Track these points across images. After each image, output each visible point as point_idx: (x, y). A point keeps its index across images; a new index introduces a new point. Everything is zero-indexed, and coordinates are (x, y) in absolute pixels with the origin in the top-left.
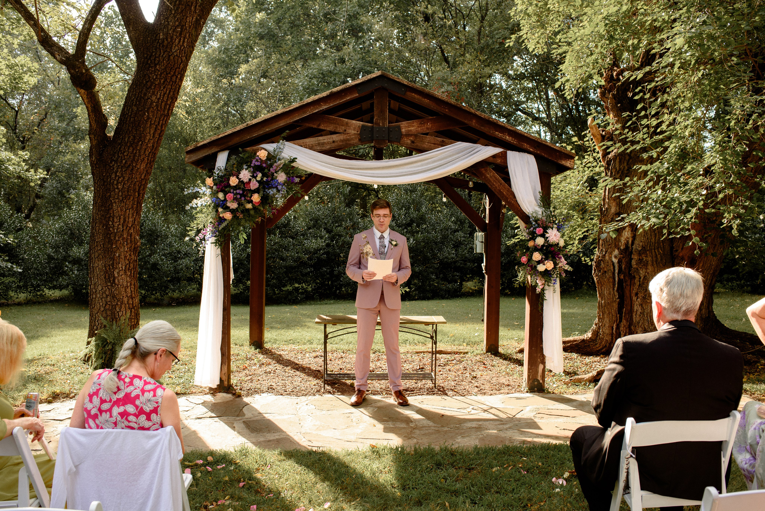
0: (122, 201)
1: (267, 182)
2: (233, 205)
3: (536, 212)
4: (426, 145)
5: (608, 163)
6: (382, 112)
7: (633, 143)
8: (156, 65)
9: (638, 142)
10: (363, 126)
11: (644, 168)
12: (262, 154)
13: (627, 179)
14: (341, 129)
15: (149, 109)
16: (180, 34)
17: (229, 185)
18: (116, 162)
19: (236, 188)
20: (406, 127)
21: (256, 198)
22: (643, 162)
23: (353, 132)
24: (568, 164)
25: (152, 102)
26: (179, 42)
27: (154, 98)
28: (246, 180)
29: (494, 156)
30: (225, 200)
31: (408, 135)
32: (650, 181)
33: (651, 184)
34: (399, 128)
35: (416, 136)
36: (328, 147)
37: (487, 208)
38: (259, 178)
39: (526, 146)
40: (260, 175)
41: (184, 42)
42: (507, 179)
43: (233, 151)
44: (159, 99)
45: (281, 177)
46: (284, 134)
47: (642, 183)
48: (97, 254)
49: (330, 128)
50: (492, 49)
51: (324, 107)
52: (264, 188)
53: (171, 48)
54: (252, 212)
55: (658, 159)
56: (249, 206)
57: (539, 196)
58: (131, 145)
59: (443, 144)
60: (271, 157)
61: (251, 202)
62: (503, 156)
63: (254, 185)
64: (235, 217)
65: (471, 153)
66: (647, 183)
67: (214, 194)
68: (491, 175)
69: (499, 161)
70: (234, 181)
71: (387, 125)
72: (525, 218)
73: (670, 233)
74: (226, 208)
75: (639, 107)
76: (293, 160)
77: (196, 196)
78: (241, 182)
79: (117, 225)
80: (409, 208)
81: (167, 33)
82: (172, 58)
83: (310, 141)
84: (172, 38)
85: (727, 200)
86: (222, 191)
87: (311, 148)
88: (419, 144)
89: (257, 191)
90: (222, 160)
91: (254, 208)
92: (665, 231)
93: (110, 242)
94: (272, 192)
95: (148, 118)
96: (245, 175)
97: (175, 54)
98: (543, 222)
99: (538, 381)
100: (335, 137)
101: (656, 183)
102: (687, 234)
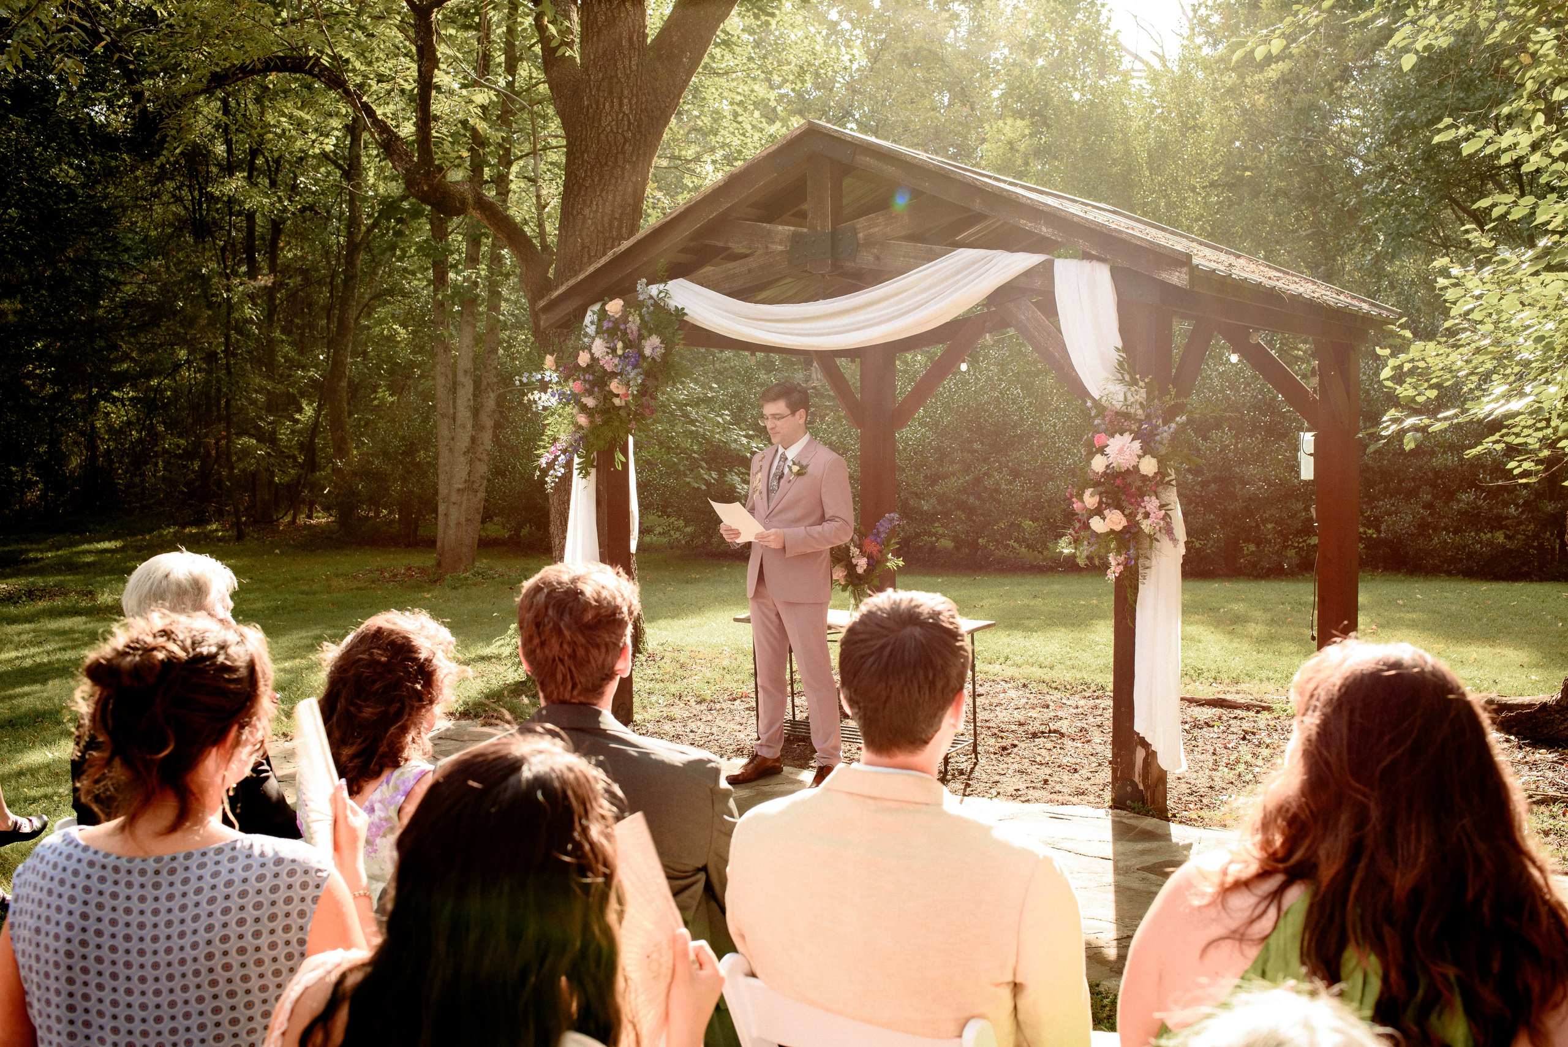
2: (589, 402)
4: (900, 262)
6: (820, 202)
12: (613, 307)
14: (760, 245)
15: (581, 231)
16: (611, 93)
19: (585, 371)
20: (865, 227)
23: (779, 248)
24: (1172, 277)
26: (612, 107)
28: (601, 356)
31: (869, 244)
34: (854, 231)
35: (882, 244)
36: (740, 282)
38: (620, 352)
40: (620, 346)
41: (621, 104)
44: (596, 211)
53: (600, 120)
56: (618, 402)
57: (1116, 358)
65: (981, 271)
70: (583, 359)
76: (681, 313)
78: (595, 360)
82: (603, 136)
88: (888, 262)
97: (608, 129)
99: (1134, 785)
100: (751, 262)
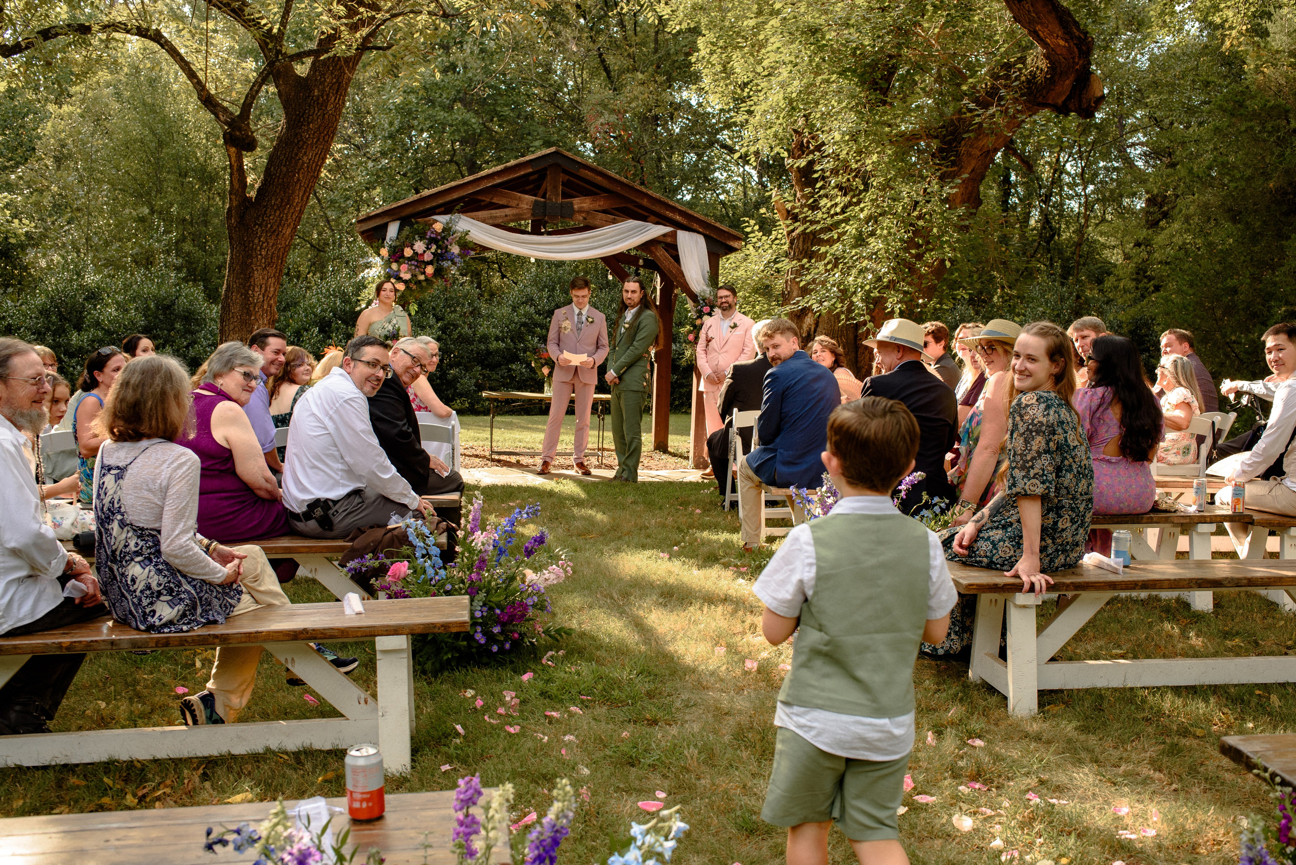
0: (264, 269)
1: (441, 255)
2: (407, 276)
3: (704, 291)
4: (597, 222)
5: (792, 243)
6: (555, 187)
7: (812, 222)
8: (309, 124)
9: (818, 222)
10: (536, 201)
11: (823, 249)
12: (438, 227)
13: (805, 261)
14: (513, 203)
15: (299, 170)
17: (402, 256)
18: (260, 225)
19: (410, 259)
20: (578, 203)
21: (430, 270)
22: (822, 242)
23: (526, 206)
24: (735, 244)
25: (303, 163)
26: (335, 100)
27: (305, 159)
28: (420, 251)
29: (664, 235)
30: (399, 270)
31: (580, 211)
32: (828, 263)
33: (829, 267)
34: (572, 204)
35: (588, 212)
36: (499, 221)
37: (658, 288)
38: (433, 250)
39: (695, 226)
40: (434, 247)
41: (339, 99)
42: (677, 259)
43: (405, 222)
44: (310, 159)
45: (455, 250)
46: (458, 207)
47: (821, 266)
48: (232, 326)
49: (503, 202)
50: (674, 62)
51: (498, 181)
52: (438, 261)
54: (424, 284)
55: (838, 239)
56: (422, 277)
57: (707, 276)
58: (278, 209)
59: (614, 222)
60: (447, 230)
61: (424, 273)
62: (674, 235)
63: (428, 257)
64: (408, 287)
65: (642, 231)
66: (826, 265)
67: (387, 264)
68: (661, 253)
69: (669, 240)
70: (408, 252)
71: (560, 200)
72: (694, 297)
73: (848, 319)
74: (399, 279)
75: (818, 185)
76: (467, 233)
77: (368, 266)
78: (416, 253)
79: (257, 295)
80: (554, 289)
81: (324, 90)
83: (481, 214)
84: (328, 95)
85: (892, 285)
86: (396, 261)
87: (484, 221)
88: (591, 222)
89: (430, 263)
90: (393, 230)
91: (426, 280)
92: (843, 317)
93: (249, 313)
94: (446, 264)
95: (298, 180)
96: (420, 246)
98: (710, 301)
100: (507, 211)
101: (836, 266)
102: (862, 319)
